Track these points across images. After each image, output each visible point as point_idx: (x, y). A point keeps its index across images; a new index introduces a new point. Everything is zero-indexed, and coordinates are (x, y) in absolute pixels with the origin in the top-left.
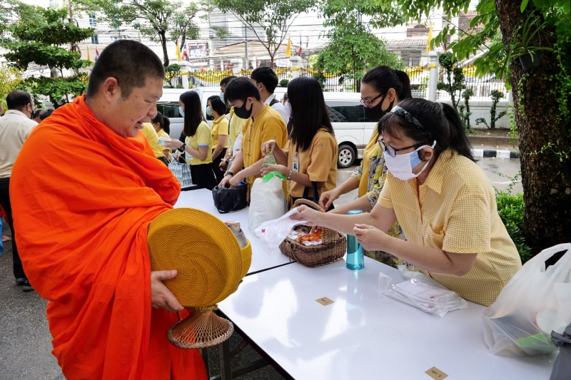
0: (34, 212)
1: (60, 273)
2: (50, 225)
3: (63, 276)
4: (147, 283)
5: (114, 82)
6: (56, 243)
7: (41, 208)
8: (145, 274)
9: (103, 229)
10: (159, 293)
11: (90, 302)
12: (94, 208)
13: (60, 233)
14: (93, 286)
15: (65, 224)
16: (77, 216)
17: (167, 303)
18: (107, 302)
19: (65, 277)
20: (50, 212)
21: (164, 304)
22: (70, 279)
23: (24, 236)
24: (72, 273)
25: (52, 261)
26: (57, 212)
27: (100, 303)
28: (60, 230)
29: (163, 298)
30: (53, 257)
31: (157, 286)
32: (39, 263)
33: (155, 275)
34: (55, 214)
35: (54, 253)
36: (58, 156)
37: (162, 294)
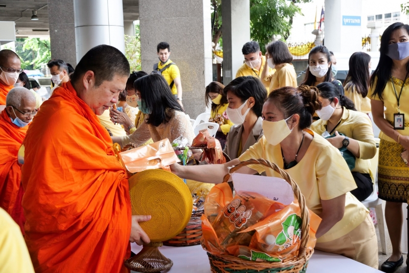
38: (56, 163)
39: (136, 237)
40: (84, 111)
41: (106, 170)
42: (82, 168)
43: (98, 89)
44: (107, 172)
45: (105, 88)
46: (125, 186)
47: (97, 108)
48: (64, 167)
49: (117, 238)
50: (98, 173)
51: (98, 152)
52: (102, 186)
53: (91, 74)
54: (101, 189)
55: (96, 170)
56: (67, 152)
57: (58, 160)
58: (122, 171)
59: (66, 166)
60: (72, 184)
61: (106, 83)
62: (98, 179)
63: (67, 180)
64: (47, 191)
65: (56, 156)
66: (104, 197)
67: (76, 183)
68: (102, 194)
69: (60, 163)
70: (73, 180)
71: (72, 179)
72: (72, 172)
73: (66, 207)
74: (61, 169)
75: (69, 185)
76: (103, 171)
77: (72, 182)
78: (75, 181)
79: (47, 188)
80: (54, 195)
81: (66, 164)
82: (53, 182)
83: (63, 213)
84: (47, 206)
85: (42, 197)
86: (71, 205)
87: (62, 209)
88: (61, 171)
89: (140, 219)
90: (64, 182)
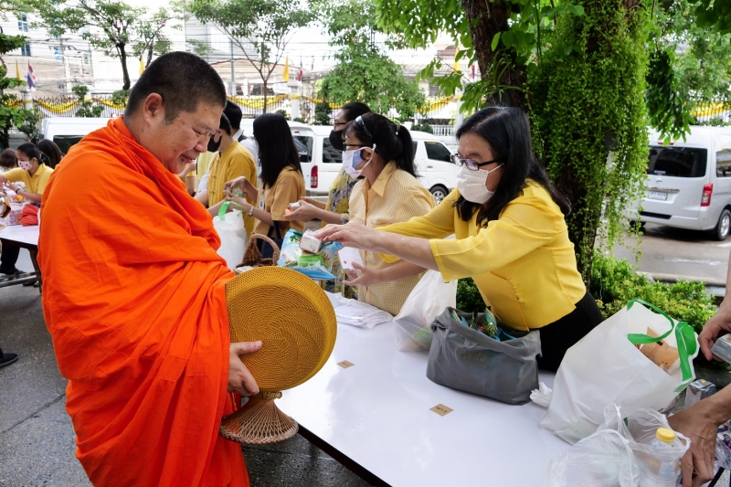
0: (78, 264)
1: (113, 342)
2: (97, 281)
3: (119, 344)
4: (226, 357)
7: (88, 259)
8: (223, 346)
9: (165, 287)
10: (237, 370)
11: (151, 381)
12: (150, 260)
13: (110, 291)
14: (158, 359)
15: (117, 279)
16: (129, 270)
17: (243, 383)
18: (175, 381)
20: (99, 264)
21: (240, 385)
22: (127, 349)
23: (67, 295)
24: (132, 341)
25: (104, 326)
26: (107, 264)
27: (166, 381)
28: (111, 288)
29: (241, 376)
30: (103, 322)
31: (235, 361)
32: (85, 330)
33: (234, 347)
34: (106, 266)
35: (105, 316)
36: (111, 193)
37: (241, 372)
38: (79, 252)
39: (236, 383)
41: (186, 263)
42: (138, 261)
43: (171, 126)
44: (189, 266)
45: (183, 123)
46: (218, 296)
47: (172, 160)
48: (97, 260)
49: (200, 391)
50: (170, 269)
53: (158, 100)
55: (165, 264)
56: (99, 231)
57: (81, 246)
59: (101, 257)
60: (115, 290)
61: (183, 116)
62: (170, 281)
63: (105, 284)
64: (62, 304)
65: (78, 239)
66: (179, 314)
67: (126, 287)
69: (87, 252)
70: (118, 283)
71: (115, 281)
72: (116, 268)
74: (91, 265)
76: (180, 264)
77: (117, 287)
78: (124, 284)
79: (64, 298)
81: (100, 255)
82: (76, 287)
83: (99, 345)
84: (67, 332)
85: (60, 315)
86: (112, 331)
87: (94, 339)
88: (91, 268)
89: (241, 350)
90: (100, 286)
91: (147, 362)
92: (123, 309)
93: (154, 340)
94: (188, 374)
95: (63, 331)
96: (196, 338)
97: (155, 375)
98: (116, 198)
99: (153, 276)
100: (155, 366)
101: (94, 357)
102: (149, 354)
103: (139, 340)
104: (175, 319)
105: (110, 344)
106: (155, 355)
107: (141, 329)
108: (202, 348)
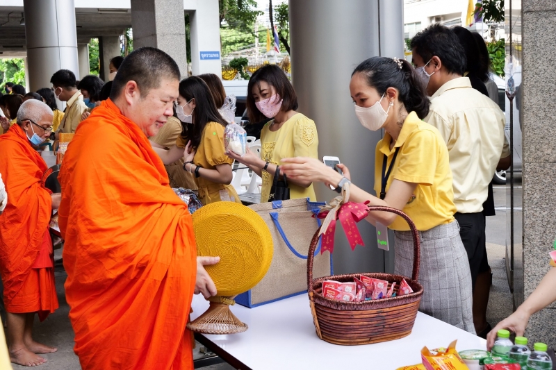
0: (100, 200)
1: (121, 253)
2: (110, 213)
5: (134, 85)
6: (120, 227)
8: (192, 257)
9: (151, 218)
10: (202, 275)
11: (144, 281)
12: (141, 201)
14: (149, 265)
15: (122, 212)
16: (128, 207)
17: (207, 286)
18: (161, 280)
19: (126, 256)
20: (112, 201)
21: (204, 287)
22: (130, 258)
23: (93, 220)
24: (132, 253)
25: (116, 243)
27: (155, 280)
28: (118, 218)
29: (205, 280)
30: (116, 240)
31: (200, 269)
32: (104, 245)
33: (199, 259)
35: (117, 235)
36: (119, 153)
37: (204, 277)
38: (101, 193)
39: (201, 284)
40: (131, 132)
42: (132, 201)
44: (164, 205)
45: (154, 98)
46: (187, 223)
47: (149, 126)
48: (111, 198)
49: (178, 288)
50: (153, 207)
51: (151, 181)
52: (158, 223)
54: (157, 227)
55: (150, 204)
56: (113, 179)
57: (102, 188)
58: (183, 206)
59: (113, 197)
60: (120, 220)
61: (153, 92)
62: (154, 215)
63: (115, 215)
64: (90, 227)
65: (100, 184)
66: (161, 236)
67: (127, 218)
68: (158, 232)
69: (106, 193)
70: (123, 216)
71: (121, 214)
72: (121, 204)
73: (115, 248)
74: (108, 201)
75: (117, 220)
76: (159, 205)
77: (121, 218)
78: (126, 216)
79: (91, 223)
80: (100, 234)
81: (112, 195)
82: (98, 216)
83: (111, 255)
84: (91, 246)
85: (86, 235)
86: (121, 246)
87: (109, 251)
88: (107, 203)
89: (205, 261)
90: (111, 217)
91: (142, 268)
92: (126, 233)
93: (147, 252)
94: (170, 275)
95: (88, 246)
96: (174, 251)
97: (147, 276)
98: (122, 157)
99: (142, 212)
100: (146, 270)
101: (109, 264)
102: (143, 262)
103: (138, 252)
104: (160, 238)
105: (118, 255)
106: (147, 263)
107: (138, 245)
108: (179, 257)
